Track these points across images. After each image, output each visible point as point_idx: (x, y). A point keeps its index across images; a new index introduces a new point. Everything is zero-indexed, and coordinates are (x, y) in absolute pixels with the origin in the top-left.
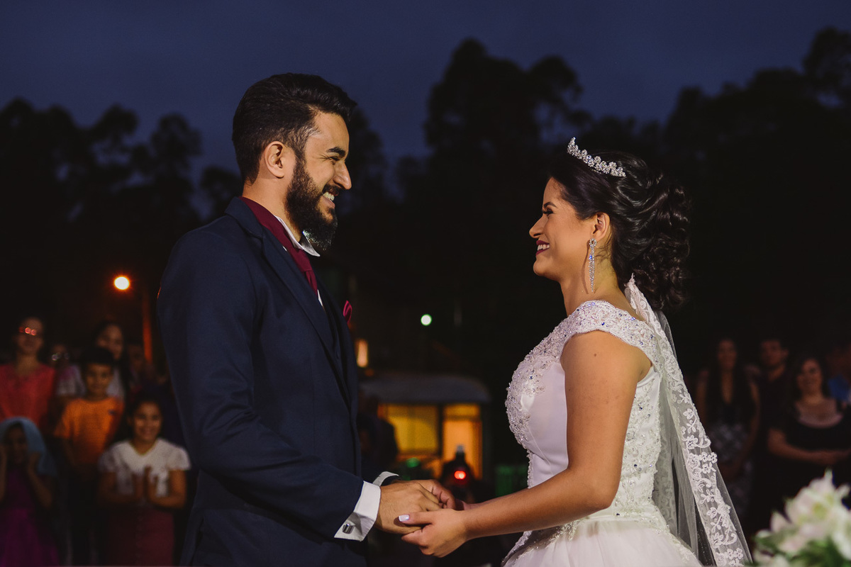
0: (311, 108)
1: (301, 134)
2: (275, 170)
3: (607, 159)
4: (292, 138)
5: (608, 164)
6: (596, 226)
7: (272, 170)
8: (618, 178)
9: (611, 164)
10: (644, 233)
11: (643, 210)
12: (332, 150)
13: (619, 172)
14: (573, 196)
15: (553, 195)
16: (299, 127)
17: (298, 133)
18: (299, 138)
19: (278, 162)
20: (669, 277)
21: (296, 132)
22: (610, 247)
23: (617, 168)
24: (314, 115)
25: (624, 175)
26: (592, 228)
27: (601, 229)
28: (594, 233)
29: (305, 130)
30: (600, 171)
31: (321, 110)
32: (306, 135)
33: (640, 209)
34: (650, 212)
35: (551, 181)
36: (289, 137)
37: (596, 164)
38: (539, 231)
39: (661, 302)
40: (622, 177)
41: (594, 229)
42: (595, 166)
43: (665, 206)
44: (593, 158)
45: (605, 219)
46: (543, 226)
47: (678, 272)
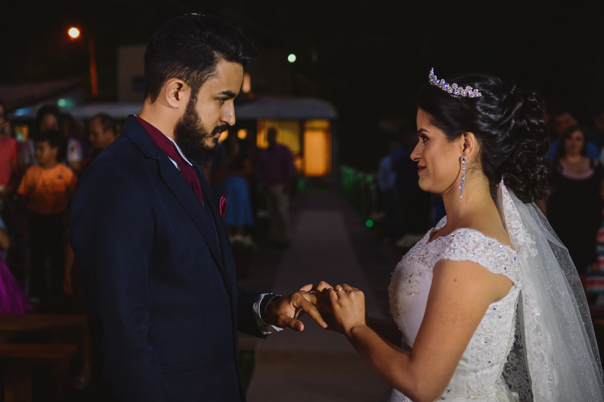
0: (217, 54)
1: (201, 76)
2: (171, 100)
3: (462, 84)
4: (194, 77)
5: (464, 88)
6: (465, 145)
7: (169, 100)
8: (476, 99)
9: (467, 87)
10: (507, 141)
11: (503, 121)
12: (224, 93)
13: (476, 93)
14: (439, 121)
15: (423, 122)
16: (202, 69)
17: (199, 75)
18: (199, 79)
19: (176, 95)
20: (534, 176)
21: (198, 74)
22: (479, 159)
23: (473, 90)
24: (217, 62)
25: (480, 94)
26: (461, 148)
27: (469, 145)
28: (464, 151)
29: (206, 74)
30: (459, 95)
31: (224, 59)
32: (205, 78)
33: (501, 120)
34: (509, 122)
35: (420, 112)
36: (191, 76)
37: (454, 90)
38: (418, 156)
39: (531, 196)
40: (479, 97)
41: (463, 147)
42: (453, 92)
43: (520, 115)
44: (451, 85)
45: (471, 136)
46: (421, 152)
47: (542, 169)
